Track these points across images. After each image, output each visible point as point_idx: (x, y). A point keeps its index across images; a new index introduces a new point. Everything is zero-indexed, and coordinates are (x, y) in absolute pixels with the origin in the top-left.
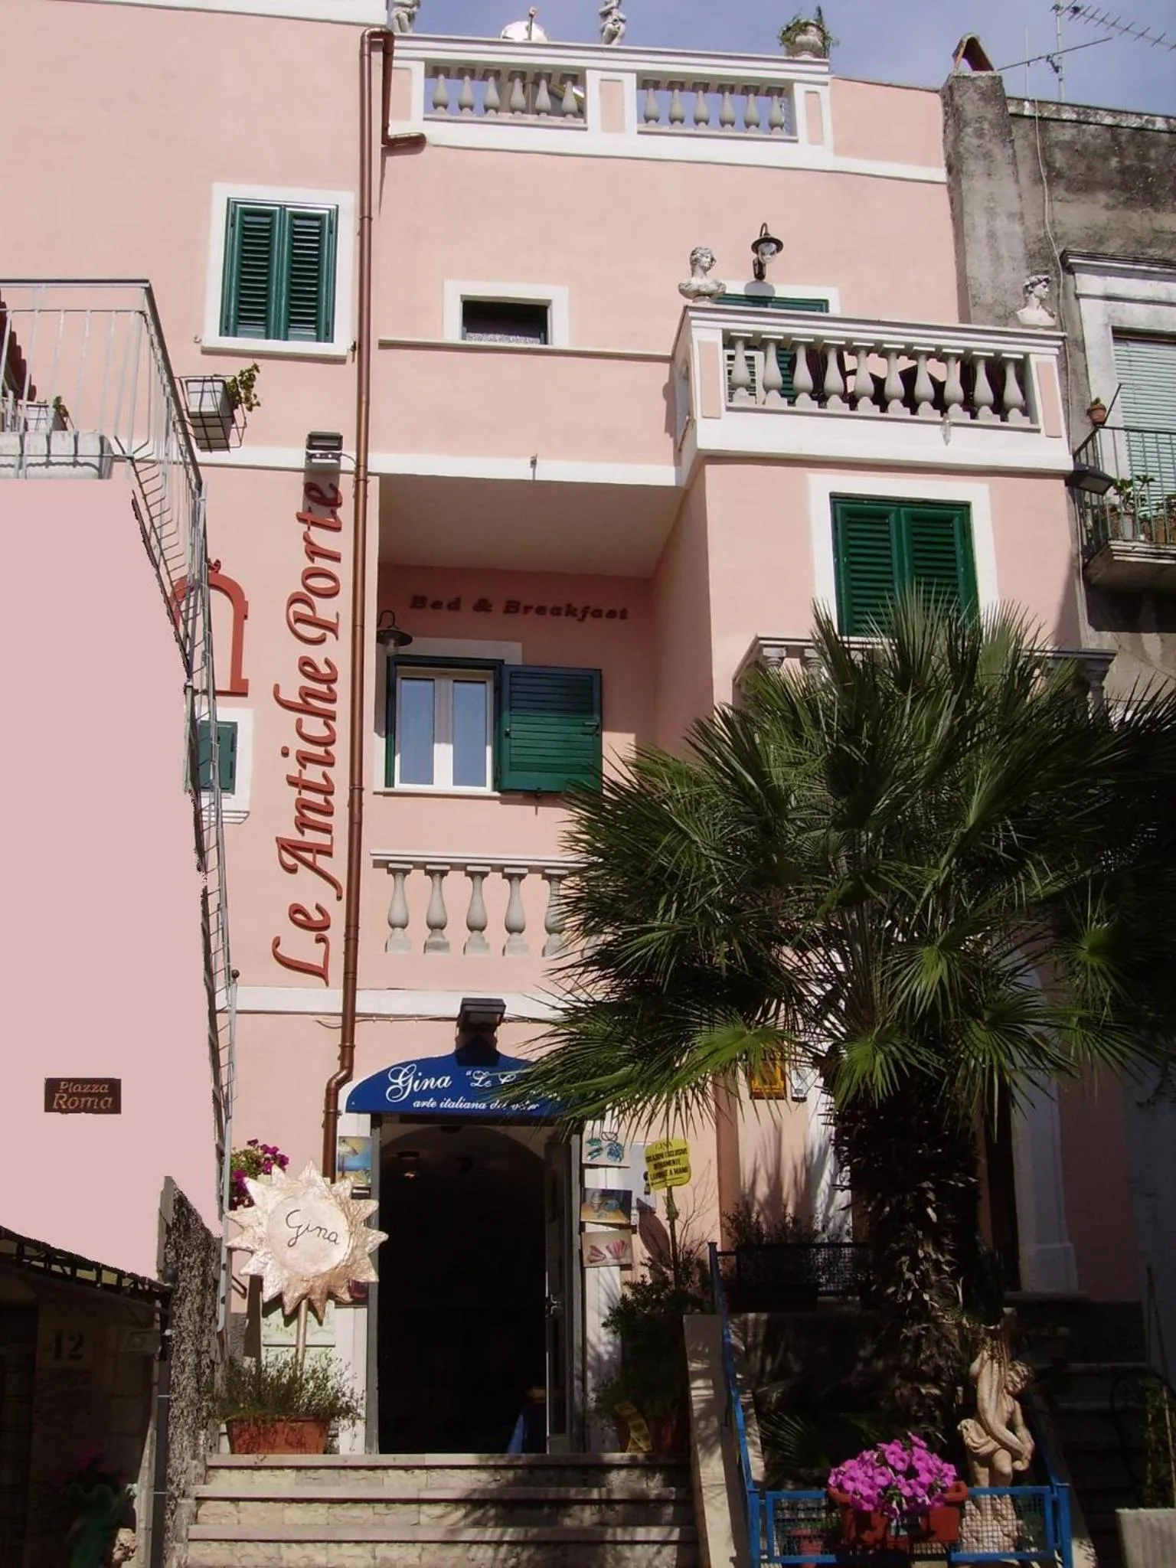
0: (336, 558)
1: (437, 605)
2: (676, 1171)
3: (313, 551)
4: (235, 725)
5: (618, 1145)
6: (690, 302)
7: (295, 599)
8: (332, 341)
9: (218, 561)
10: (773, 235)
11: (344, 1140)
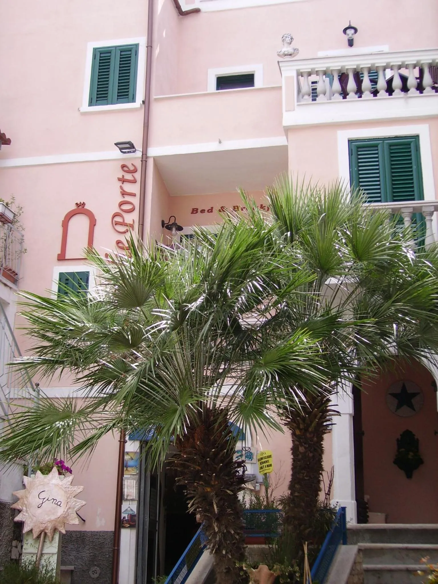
0: (134, 195)
1: (203, 211)
2: (268, 466)
3: (124, 193)
4: (88, 272)
5: (251, 453)
6: (280, 59)
7: (116, 215)
8: (135, 102)
9: (84, 203)
10: (353, 25)
11: (128, 453)
